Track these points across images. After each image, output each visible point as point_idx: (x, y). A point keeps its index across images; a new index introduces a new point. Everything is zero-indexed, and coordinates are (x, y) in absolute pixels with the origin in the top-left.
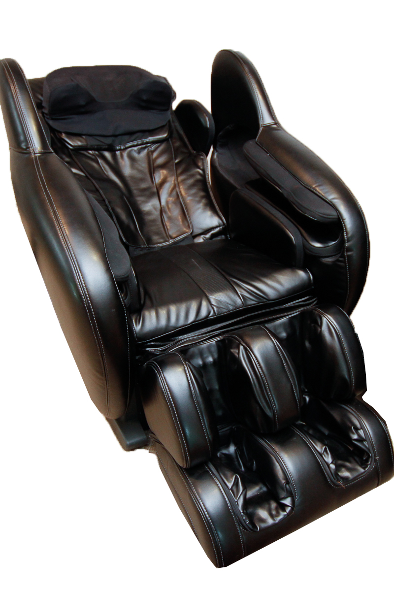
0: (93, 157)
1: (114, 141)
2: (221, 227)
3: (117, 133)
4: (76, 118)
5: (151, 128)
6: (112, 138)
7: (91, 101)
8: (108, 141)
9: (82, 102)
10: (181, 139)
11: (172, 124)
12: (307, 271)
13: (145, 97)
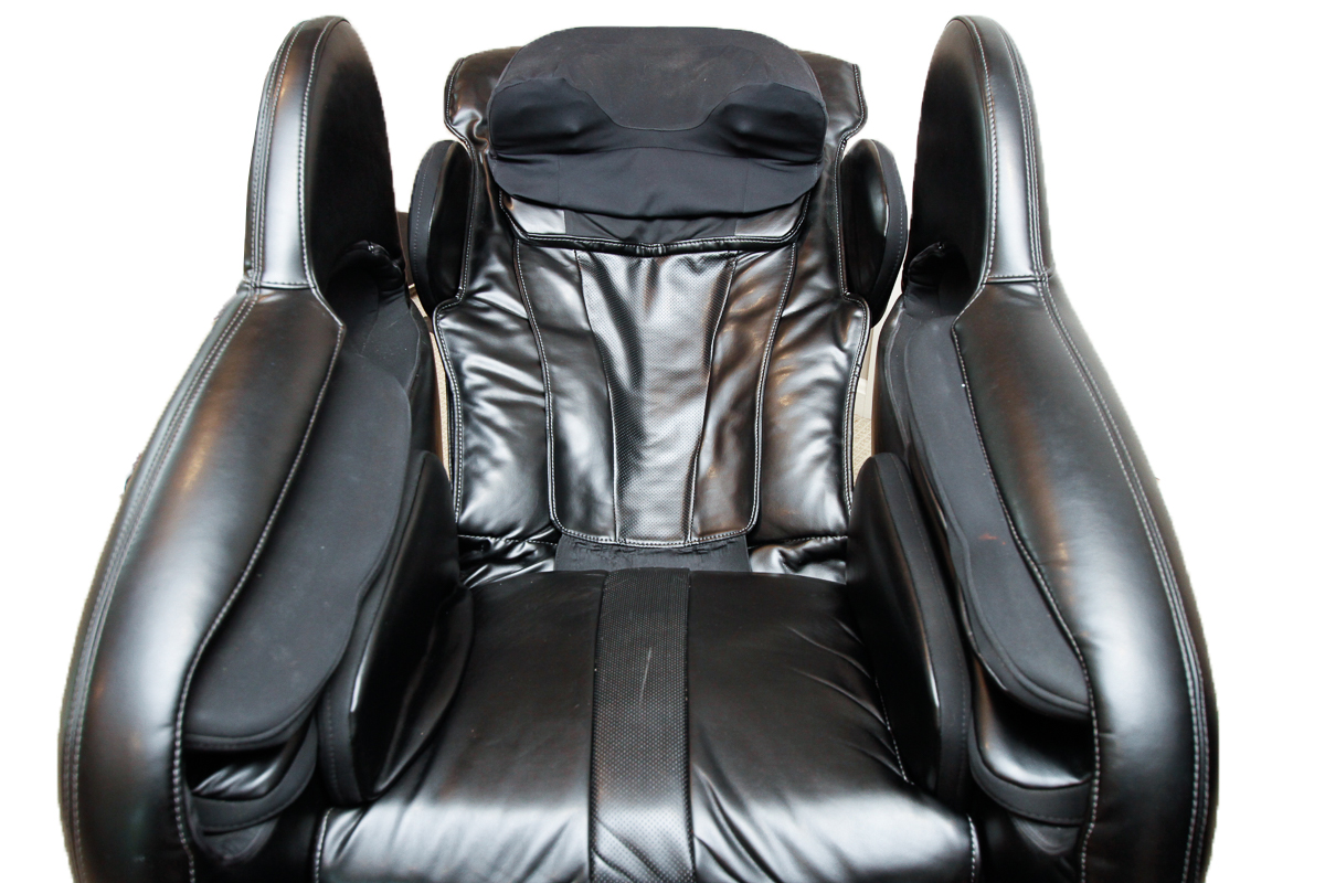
0: (572, 268)
1: (641, 231)
2: (839, 538)
3: (652, 212)
4: (555, 162)
5: (746, 209)
6: (636, 223)
7: (598, 124)
8: (626, 229)
9: (573, 125)
10: (830, 248)
11: (820, 200)
12: (969, 829)
13: (744, 126)
